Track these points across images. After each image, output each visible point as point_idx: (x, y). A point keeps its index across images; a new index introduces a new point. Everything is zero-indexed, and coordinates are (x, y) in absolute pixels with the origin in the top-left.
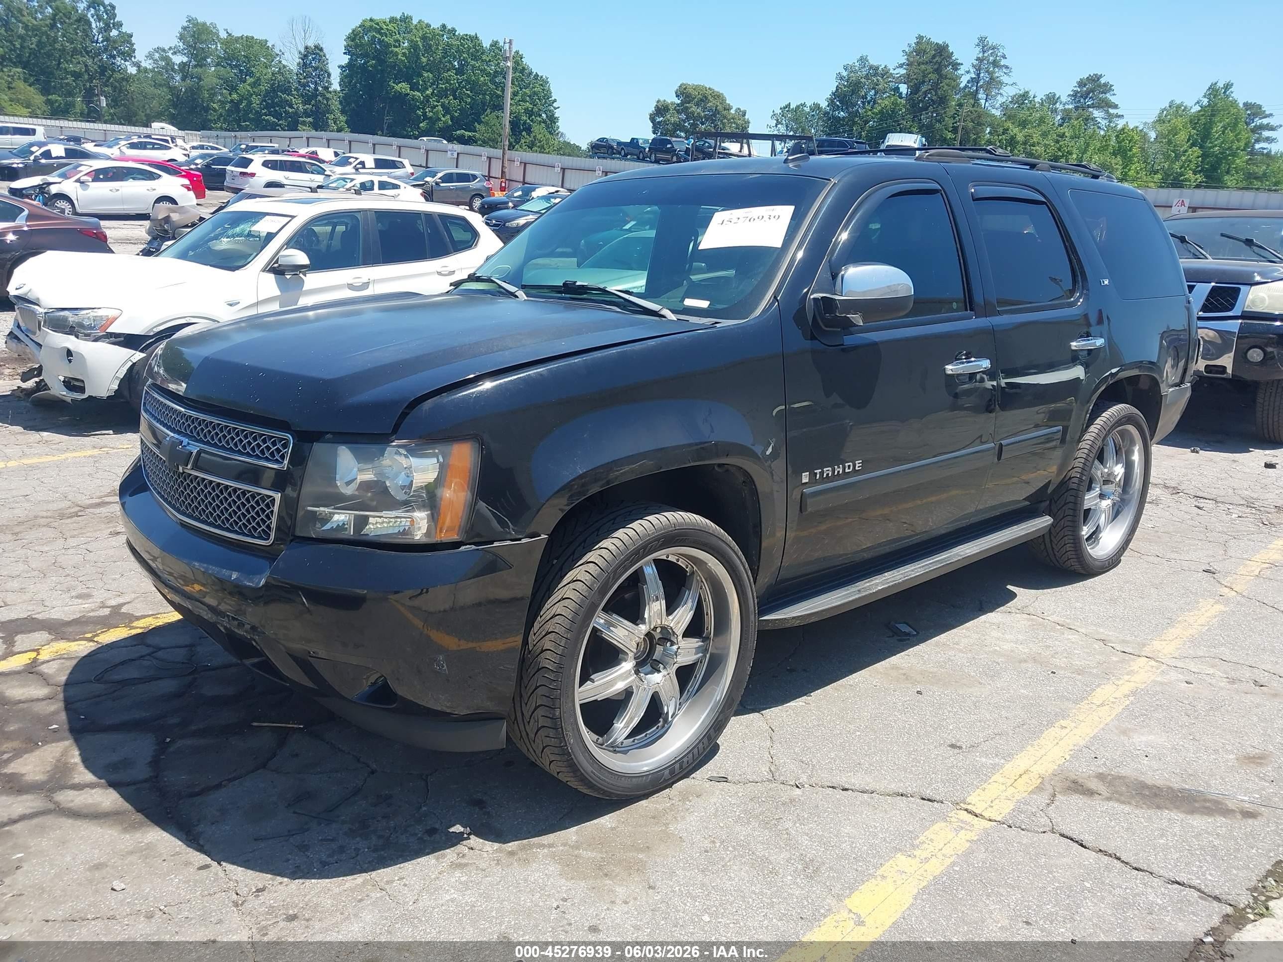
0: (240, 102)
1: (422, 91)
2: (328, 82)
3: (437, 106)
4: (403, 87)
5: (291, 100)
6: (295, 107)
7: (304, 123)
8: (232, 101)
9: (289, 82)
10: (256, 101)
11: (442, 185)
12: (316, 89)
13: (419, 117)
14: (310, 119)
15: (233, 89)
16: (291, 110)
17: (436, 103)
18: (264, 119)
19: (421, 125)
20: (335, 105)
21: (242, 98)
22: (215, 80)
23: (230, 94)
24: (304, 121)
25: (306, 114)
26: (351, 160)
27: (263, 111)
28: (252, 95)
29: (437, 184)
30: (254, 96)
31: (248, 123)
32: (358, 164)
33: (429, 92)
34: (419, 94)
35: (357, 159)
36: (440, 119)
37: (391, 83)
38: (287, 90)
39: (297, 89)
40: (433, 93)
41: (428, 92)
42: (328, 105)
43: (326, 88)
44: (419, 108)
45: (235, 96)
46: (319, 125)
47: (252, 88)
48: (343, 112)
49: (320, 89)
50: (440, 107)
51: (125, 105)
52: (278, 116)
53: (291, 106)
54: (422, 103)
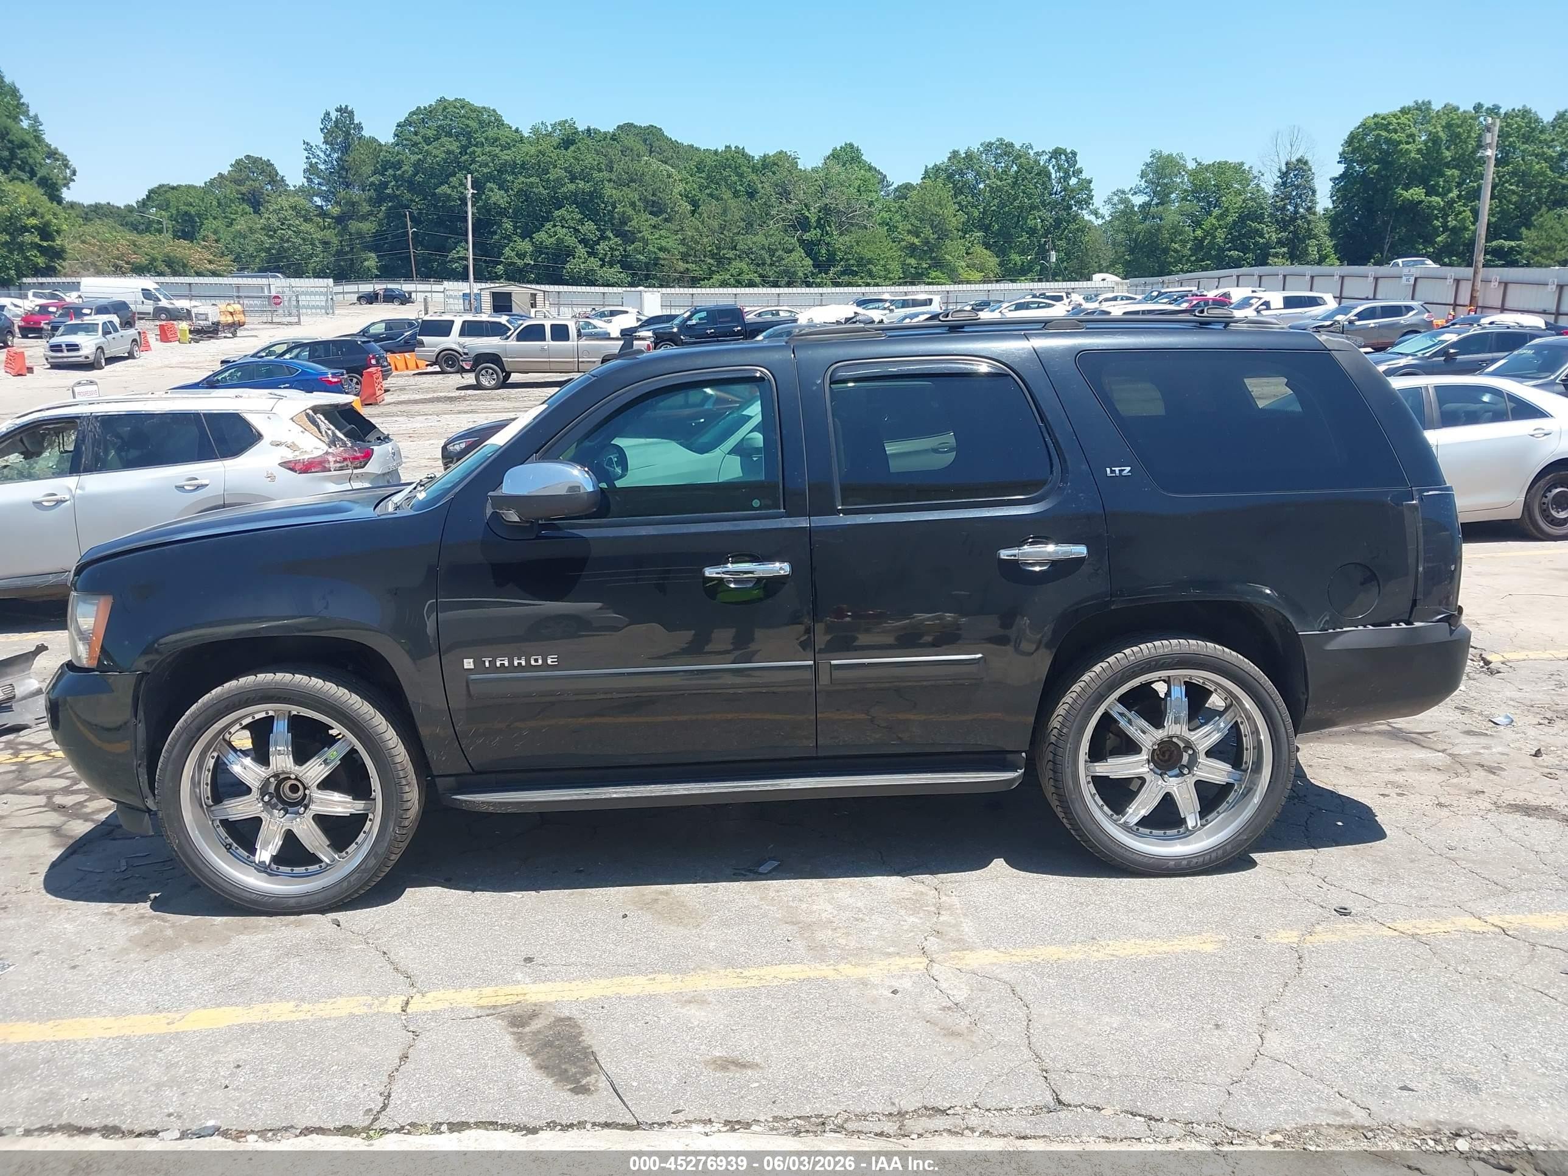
0: (1204, 238)
1: (1443, 195)
2: (1311, 201)
3: (1464, 211)
4: (1416, 193)
5: (1263, 229)
6: (1267, 236)
7: (1276, 255)
8: (1196, 238)
9: (1262, 208)
10: (1220, 235)
11: (1357, 323)
12: (1296, 212)
13: (1436, 229)
14: (1285, 250)
15: (1198, 224)
16: (1261, 241)
17: (1462, 209)
18: (1227, 256)
19: (1439, 239)
20: (1322, 227)
21: (1207, 233)
22: (1178, 218)
23: (1194, 231)
24: (1277, 253)
25: (1280, 243)
26: (1253, 301)
27: (1227, 246)
28: (1217, 229)
29: (1351, 322)
30: (1219, 230)
31: (1209, 262)
32: (1262, 305)
33: (1454, 194)
34: (1438, 199)
35: (1260, 298)
36: (1466, 229)
37: (1399, 190)
38: (1259, 219)
39: (1271, 215)
40: (1459, 197)
41: (1451, 195)
42: (1309, 230)
43: (1309, 209)
44: (1437, 218)
45: (1199, 232)
46: (1297, 255)
47: (1218, 220)
48: (1331, 235)
49: (1301, 210)
50: (1469, 213)
51: (1077, 258)
52: (1245, 249)
53: (1262, 236)
54: (1441, 210)
